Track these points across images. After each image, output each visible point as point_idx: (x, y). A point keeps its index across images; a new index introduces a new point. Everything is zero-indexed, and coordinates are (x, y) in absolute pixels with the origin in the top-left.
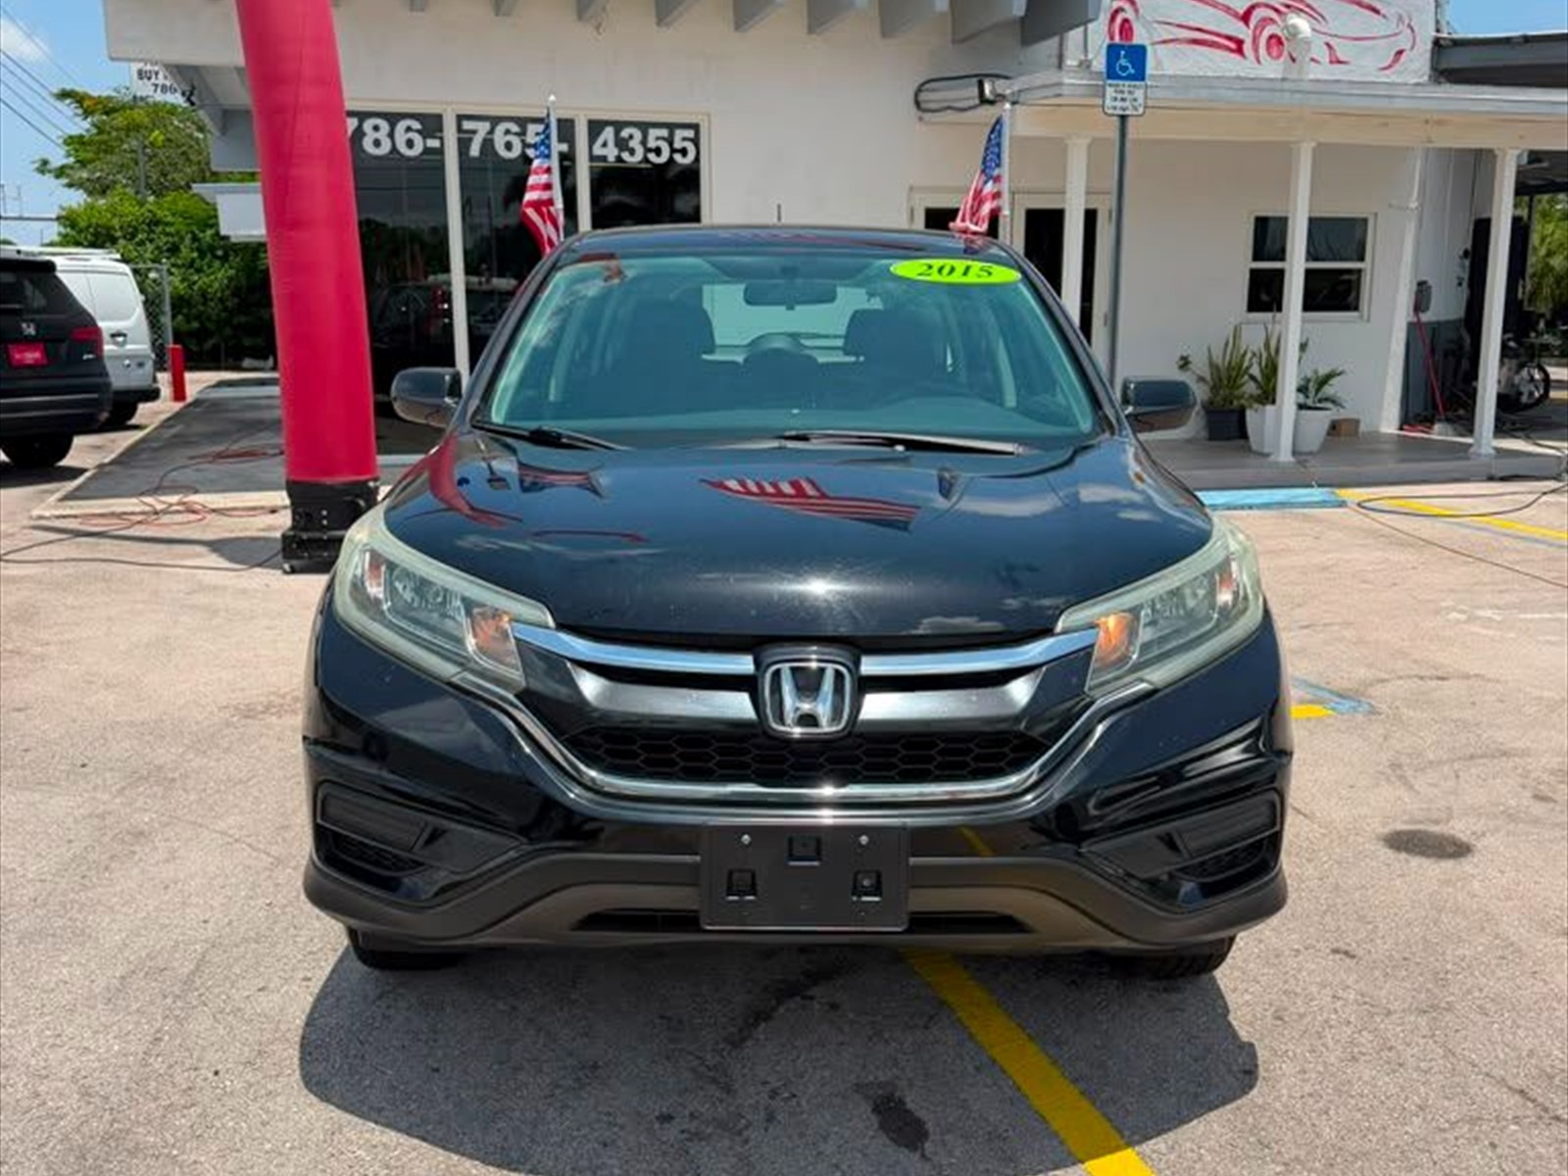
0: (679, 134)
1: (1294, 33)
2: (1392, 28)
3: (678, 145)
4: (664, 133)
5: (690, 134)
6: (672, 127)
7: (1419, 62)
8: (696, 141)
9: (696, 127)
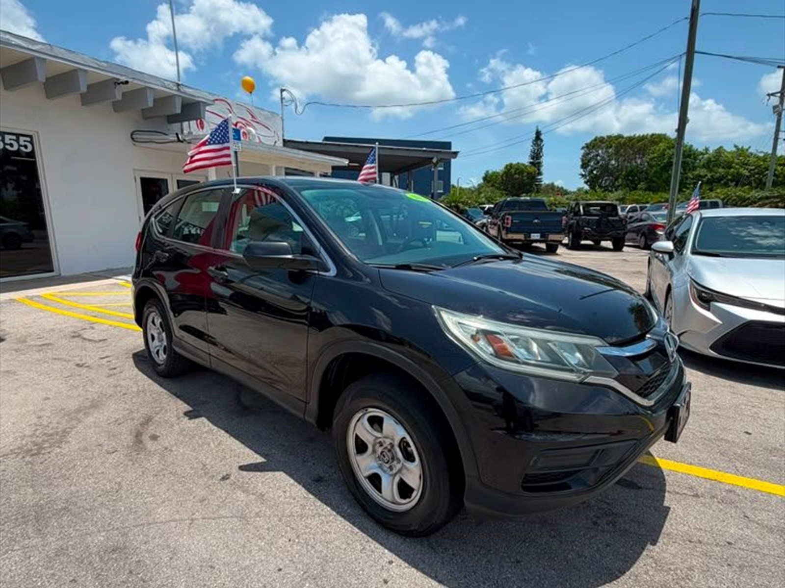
0: (22, 139)
1: (250, 132)
2: (273, 134)
3: (22, 143)
4: (14, 137)
5: (28, 139)
6: (18, 136)
7: (280, 144)
8: (31, 142)
9: (30, 137)
